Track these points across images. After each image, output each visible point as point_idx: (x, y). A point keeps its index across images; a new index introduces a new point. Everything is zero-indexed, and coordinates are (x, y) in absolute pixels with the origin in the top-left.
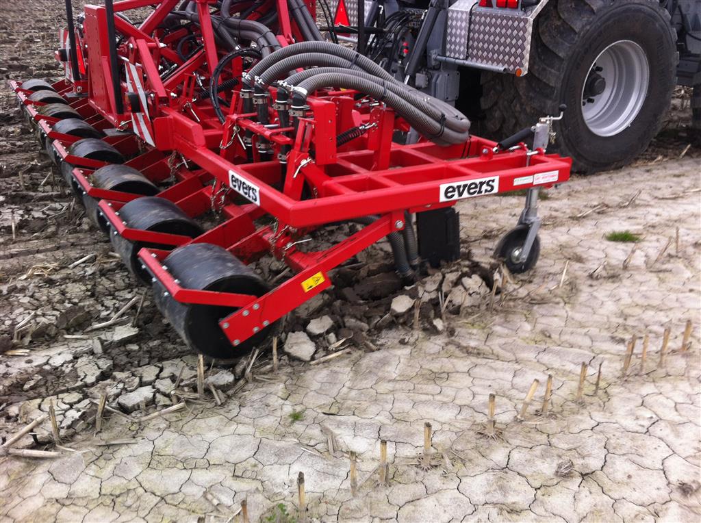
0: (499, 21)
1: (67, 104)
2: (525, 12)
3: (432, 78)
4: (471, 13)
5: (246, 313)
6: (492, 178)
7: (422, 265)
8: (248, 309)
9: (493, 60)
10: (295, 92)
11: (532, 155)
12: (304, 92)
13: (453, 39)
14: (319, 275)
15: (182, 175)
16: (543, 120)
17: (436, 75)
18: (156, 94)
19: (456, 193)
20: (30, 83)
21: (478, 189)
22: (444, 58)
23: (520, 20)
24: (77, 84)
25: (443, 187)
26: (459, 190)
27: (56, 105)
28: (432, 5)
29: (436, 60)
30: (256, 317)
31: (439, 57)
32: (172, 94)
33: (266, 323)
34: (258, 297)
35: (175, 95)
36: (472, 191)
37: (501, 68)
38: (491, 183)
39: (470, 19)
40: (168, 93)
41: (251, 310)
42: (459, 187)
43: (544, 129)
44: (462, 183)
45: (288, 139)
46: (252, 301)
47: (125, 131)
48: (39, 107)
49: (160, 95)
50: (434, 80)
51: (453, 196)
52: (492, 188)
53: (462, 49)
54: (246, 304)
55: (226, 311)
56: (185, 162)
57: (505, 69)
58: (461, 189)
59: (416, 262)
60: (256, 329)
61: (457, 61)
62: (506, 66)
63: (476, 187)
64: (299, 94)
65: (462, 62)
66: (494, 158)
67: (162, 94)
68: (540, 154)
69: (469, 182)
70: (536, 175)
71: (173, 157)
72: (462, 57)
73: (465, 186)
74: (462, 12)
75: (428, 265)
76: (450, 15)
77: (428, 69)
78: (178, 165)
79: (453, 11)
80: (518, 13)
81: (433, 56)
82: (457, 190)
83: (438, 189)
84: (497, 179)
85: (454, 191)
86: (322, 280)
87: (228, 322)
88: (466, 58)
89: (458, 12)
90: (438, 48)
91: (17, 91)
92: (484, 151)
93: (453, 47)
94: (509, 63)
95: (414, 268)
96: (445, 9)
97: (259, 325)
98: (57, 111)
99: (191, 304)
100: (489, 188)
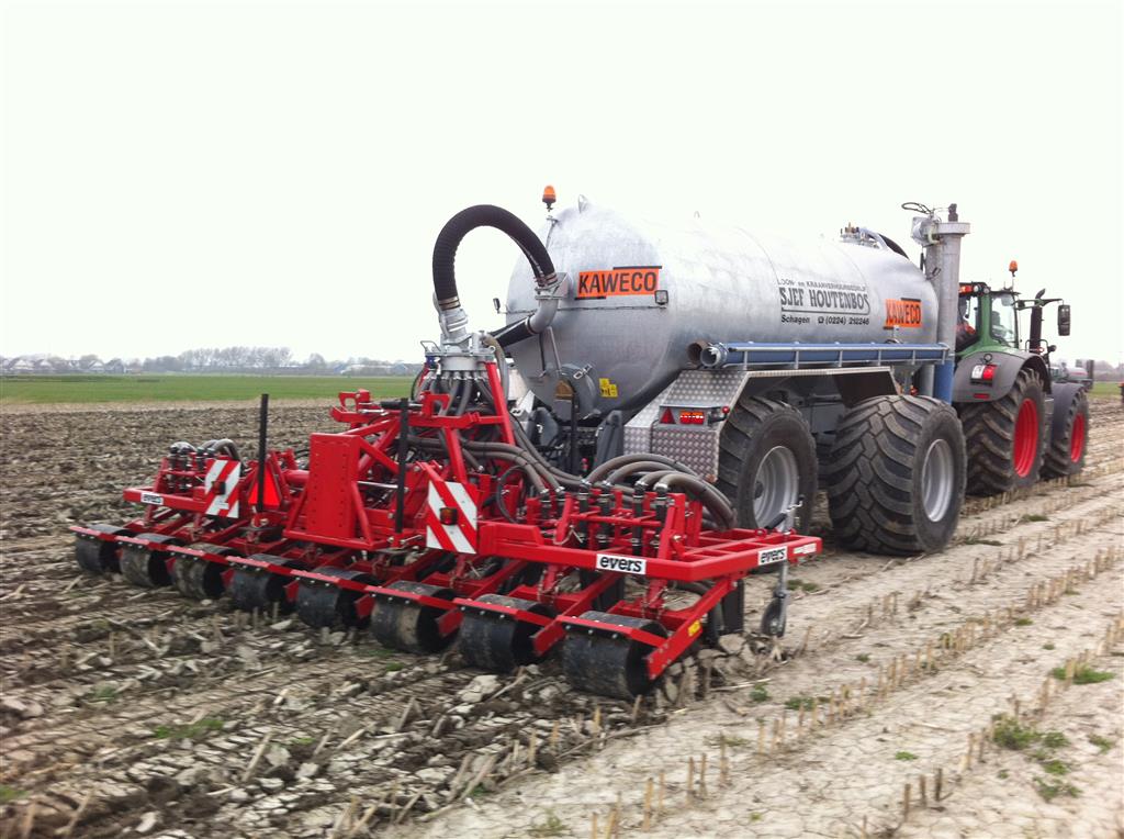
0: (685, 435)
2: (711, 426)
4: (652, 430)
6: (783, 548)
12: (665, 487)
19: (767, 558)
23: (706, 434)
25: (760, 554)
36: (774, 557)
38: (783, 552)
39: (651, 434)
44: (769, 551)
51: (765, 560)
52: (784, 555)
58: (769, 555)
60: (664, 666)
64: (662, 488)
69: (772, 550)
70: (804, 546)
74: (641, 429)
76: (626, 431)
79: (630, 429)
80: (705, 429)
84: (786, 548)
85: (765, 556)
86: (699, 627)
89: (636, 429)
96: (621, 426)
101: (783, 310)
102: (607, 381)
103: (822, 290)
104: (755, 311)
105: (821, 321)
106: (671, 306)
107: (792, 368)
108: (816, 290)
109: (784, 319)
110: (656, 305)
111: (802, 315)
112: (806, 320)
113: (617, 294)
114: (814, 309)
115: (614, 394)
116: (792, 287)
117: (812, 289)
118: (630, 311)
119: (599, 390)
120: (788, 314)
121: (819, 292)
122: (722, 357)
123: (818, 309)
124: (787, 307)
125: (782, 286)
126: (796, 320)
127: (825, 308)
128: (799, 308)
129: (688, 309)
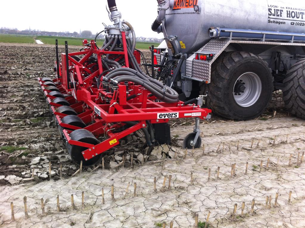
0: (201, 64)
1: (56, 86)
2: (209, 62)
3: (182, 83)
4: (193, 62)
5: (90, 150)
6: (176, 113)
7: (156, 142)
8: (91, 149)
9: (200, 78)
10: (114, 82)
11: (195, 107)
12: (117, 82)
13: (188, 70)
14: (115, 139)
15: (86, 110)
16: (200, 96)
17: (184, 82)
18: (79, 83)
19: (163, 116)
20: (44, 79)
21: (171, 116)
22: (185, 76)
23: (207, 64)
24: (59, 79)
25: (158, 114)
26: (164, 116)
27: (51, 86)
28: (181, 58)
29: (183, 77)
30: (94, 152)
31: (184, 76)
32: (84, 83)
33: (97, 154)
34: (95, 145)
35: (85, 83)
36: (169, 116)
37: (202, 80)
38: (176, 114)
39: (193, 63)
40: (83, 83)
41: (92, 149)
42: (164, 114)
43: (200, 99)
44: (165, 113)
45: (111, 96)
46: (93, 146)
47: (70, 95)
48: (46, 87)
49: (80, 83)
50: (183, 84)
51: (162, 117)
52: (176, 116)
53: (191, 73)
54: (91, 147)
55: (84, 149)
56: (87, 106)
57: (203, 81)
58: (165, 115)
59: (154, 141)
60: (93, 156)
61: (189, 77)
62: (203, 80)
63: (170, 115)
64: (115, 83)
65: (190, 78)
66: (182, 108)
67: (81, 83)
68: (198, 107)
69: (168, 113)
70: (192, 113)
71: (84, 104)
72: (191, 76)
73: (166, 114)
74: (190, 61)
75: (158, 142)
76: (187, 62)
77: (182, 80)
78: (85, 107)
79: (188, 61)
80: (206, 62)
81: (182, 76)
82: (163, 115)
83: (156, 115)
84: (178, 113)
85: (162, 116)
86: (116, 141)
87: (84, 152)
88: (192, 77)
89: (189, 61)
90: (184, 73)
91: (40, 81)
92: (178, 105)
93: (188, 73)
94: (205, 79)
95: (153, 143)
96: (186, 60)
97: (94, 154)
98: (51, 88)
99: (73, 145)
100: (175, 116)
101: (269, 18)
102: (182, 42)
103: (295, 11)
104: (252, 17)
105: (292, 24)
106: (202, 12)
107: (262, 41)
108: (291, 11)
109: (269, 22)
110: (195, 12)
111: (281, 21)
112: (284, 23)
113: (184, 8)
114: (289, 18)
115: (184, 48)
116: (276, 8)
117: (288, 10)
118: (188, 14)
119: (180, 46)
120: (272, 20)
121: (292, 12)
122: (217, 34)
123: (291, 18)
124: (272, 16)
125: (270, 8)
126: (277, 22)
127: (295, 18)
128: (279, 17)
129: (211, 14)
